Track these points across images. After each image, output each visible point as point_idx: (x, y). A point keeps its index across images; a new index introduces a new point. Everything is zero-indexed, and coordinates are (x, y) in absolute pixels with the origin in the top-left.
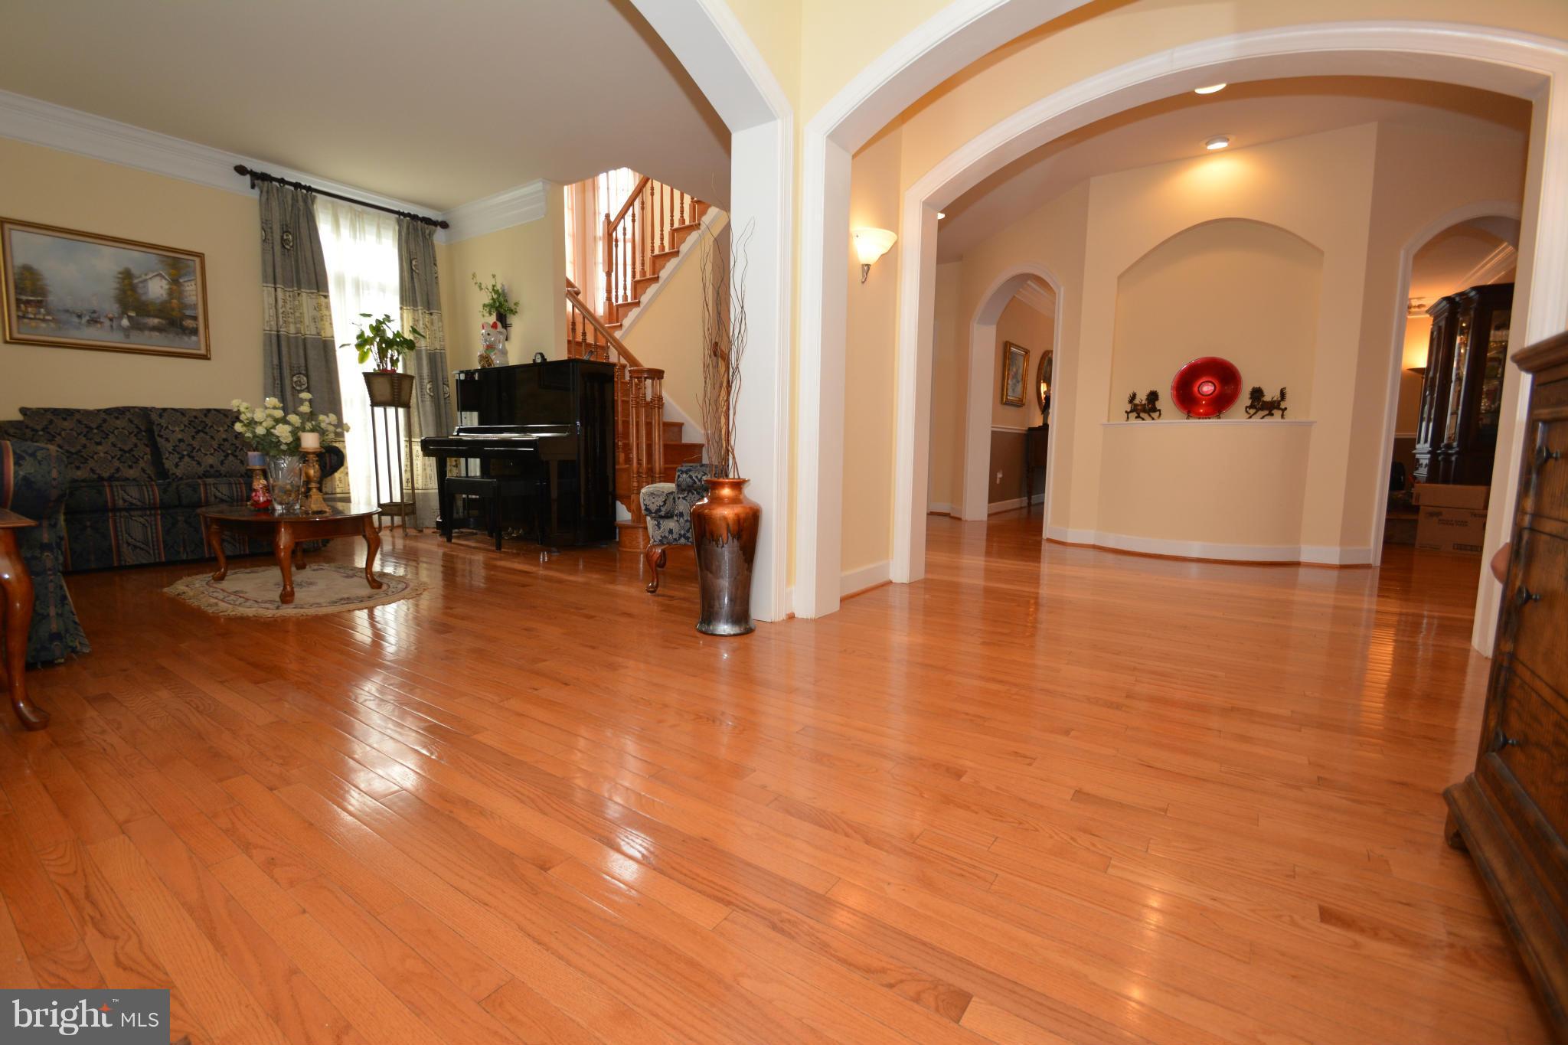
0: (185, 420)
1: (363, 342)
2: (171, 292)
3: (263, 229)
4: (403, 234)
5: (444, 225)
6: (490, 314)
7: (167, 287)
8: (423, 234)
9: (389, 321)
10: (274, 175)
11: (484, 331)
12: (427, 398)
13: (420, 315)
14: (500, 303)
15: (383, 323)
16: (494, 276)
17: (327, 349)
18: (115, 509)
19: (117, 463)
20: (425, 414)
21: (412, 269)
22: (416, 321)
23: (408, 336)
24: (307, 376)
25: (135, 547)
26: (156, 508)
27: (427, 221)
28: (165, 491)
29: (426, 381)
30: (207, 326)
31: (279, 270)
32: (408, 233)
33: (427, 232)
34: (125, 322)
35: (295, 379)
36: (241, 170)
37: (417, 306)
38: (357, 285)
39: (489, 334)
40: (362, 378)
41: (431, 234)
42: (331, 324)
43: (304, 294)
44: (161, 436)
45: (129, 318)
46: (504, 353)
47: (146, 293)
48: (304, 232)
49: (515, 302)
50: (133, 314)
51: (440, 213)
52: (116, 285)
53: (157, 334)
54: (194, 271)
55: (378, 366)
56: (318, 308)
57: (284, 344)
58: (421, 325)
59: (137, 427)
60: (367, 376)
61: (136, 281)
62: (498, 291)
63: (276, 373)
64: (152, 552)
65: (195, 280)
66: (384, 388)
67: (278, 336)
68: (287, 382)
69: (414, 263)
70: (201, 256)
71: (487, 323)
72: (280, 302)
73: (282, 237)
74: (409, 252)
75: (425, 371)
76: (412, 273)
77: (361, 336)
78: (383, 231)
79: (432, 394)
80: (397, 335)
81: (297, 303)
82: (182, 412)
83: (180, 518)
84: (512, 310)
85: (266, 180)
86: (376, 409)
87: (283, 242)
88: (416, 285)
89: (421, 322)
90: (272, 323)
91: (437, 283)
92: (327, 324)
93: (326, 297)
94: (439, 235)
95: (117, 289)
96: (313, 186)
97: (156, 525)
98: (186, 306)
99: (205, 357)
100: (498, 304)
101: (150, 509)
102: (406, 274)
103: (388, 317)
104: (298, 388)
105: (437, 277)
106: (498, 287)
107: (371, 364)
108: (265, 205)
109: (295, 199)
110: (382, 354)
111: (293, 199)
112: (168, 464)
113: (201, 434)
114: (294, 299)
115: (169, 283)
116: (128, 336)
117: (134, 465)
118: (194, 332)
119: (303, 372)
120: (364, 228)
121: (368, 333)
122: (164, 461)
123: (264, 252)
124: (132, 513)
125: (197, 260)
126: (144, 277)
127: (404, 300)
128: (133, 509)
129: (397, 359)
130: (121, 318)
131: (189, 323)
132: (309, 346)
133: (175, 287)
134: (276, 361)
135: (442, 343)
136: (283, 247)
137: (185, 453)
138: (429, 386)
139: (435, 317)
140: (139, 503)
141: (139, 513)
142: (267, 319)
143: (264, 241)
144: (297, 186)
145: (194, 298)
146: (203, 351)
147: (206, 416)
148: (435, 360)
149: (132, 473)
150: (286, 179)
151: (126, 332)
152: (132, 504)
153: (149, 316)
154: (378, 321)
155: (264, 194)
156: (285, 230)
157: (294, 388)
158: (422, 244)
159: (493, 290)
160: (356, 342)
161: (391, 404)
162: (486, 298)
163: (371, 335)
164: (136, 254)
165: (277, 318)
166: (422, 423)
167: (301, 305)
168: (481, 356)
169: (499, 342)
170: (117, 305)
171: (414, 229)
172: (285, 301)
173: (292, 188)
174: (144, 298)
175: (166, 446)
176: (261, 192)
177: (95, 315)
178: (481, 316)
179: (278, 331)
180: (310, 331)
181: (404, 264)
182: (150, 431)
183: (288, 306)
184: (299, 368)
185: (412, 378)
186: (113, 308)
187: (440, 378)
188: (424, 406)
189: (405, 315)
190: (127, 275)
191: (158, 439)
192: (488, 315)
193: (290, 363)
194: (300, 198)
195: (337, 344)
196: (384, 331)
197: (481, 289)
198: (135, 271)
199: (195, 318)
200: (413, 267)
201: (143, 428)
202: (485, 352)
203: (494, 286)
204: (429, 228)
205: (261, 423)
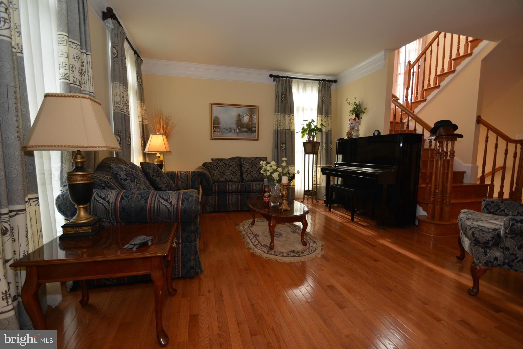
0: (250, 162)
1: (304, 131)
2: (250, 120)
3: (276, 95)
4: (320, 88)
5: (335, 81)
6: (352, 114)
7: (248, 118)
8: (328, 86)
9: (313, 122)
10: (280, 75)
11: (350, 122)
12: (324, 150)
13: (324, 118)
14: (358, 109)
15: (311, 123)
16: (355, 98)
17: (292, 134)
18: (229, 193)
19: (231, 176)
20: (322, 156)
21: (322, 100)
22: (322, 120)
23: (319, 126)
24: (285, 144)
25: (233, 205)
26: (239, 193)
27: (330, 81)
28: (242, 187)
29: (324, 143)
30: (258, 130)
31: (280, 108)
32: (322, 88)
33: (329, 85)
34: (238, 131)
35: (281, 145)
36: (271, 76)
37: (323, 115)
38: (303, 110)
39: (352, 123)
40: (302, 144)
41: (330, 86)
42: (294, 125)
43: (286, 115)
44: (243, 167)
45: (239, 129)
46: (358, 130)
47: (243, 121)
48: (288, 93)
49: (365, 108)
50: (239, 128)
51: (334, 77)
52: (236, 119)
53: (245, 133)
54: (256, 112)
55: (308, 139)
56: (290, 120)
57: (279, 133)
58: (324, 122)
59: (238, 164)
60: (304, 143)
61: (241, 117)
62: (357, 104)
63: (276, 143)
64: (237, 207)
65: (256, 115)
66: (309, 147)
67: (278, 131)
68: (279, 147)
69: (323, 98)
70: (258, 107)
71: (351, 118)
72: (279, 119)
73: (281, 96)
74: (322, 94)
75: (324, 139)
76: (322, 102)
77: (303, 128)
78: (313, 88)
79: (326, 148)
80: (316, 126)
81: (284, 119)
82: (249, 159)
83: (245, 196)
84: (363, 112)
85: (278, 77)
86: (306, 155)
87: (282, 98)
88: (323, 107)
89: (324, 121)
90: (276, 127)
91: (331, 105)
92: (293, 125)
93: (293, 115)
94: (333, 86)
95: (236, 120)
96: (292, 77)
97: (239, 198)
98: (253, 124)
99: (257, 140)
100: (356, 110)
101: (238, 193)
102: (320, 103)
103: (313, 120)
104: (282, 148)
105: (331, 102)
106: (357, 103)
107: (306, 139)
108: (277, 86)
109: (286, 83)
110: (309, 134)
111: (285, 83)
112: (244, 176)
113: (254, 166)
114: (283, 118)
115: (249, 117)
116: (238, 135)
117: (236, 177)
118: (255, 132)
119: (284, 143)
120: (307, 88)
121: (306, 127)
122: (243, 175)
123: (276, 102)
124: (233, 194)
125: (257, 108)
126: (243, 116)
127: (318, 113)
128: (233, 193)
129: (315, 136)
130: (237, 129)
131: (253, 129)
132: (287, 133)
133: (251, 118)
134: (276, 140)
135: (331, 128)
136: (281, 100)
137: (249, 173)
138: (325, 145)
139: (329, 118)
140: (235, 191)
141: (235, 194)
142: (275, 125)
143: (276, 99)
144: (287, 77)
145: (255, 121)
146: (256, 138)
147: (255, 160)
148: (328, 135)
149: (235, 179)
150: (284, 76)
151: (238, 133)
152: (233, 191)
153: (243, 128)
154: (309, 122)
155: (277, 82)
156: (282, 94)
157: (281, 148)
158: (327, 90)
159: (355, 104)
160: (301, 131)
161: (311, 154)
162: (351, 108)
163: (307, 128)
164: (242, 109)
165: (278, 124)
166: (321, 160)
167: (285, 119)
168: (348, 133)
169: (356, 126)
170: (236, 126)
171: (324, 85)
172: (280, 119)
173: (285, 79)
174: (243, 123)
175: (244, 170)
176: (276, 82)
177: (231, 129)
178: (349, 116)
179: (278, 129)
180: (287, 128)
181: (320, 99)
182: (241, 165)
183: (281, 120)
184: (283, 141)
185: (319, 143)
186: (234, 126)
187: (329, 142)
188: (322, 153)
189: (318, 118)
190: (239, 116)
191: (243, 168)
192: (351, 115)
193: (281, 140)
194: (288, 82)
195: (295, 132)
196: (311, 126)
197: (349, 104)
198: (241, 114)
199: (255, 127)
200: (323, 100)
201: (239, 164)
202: (350, 131)
203: (355, 102)
204: (329, 84)
205: (269, 171)
